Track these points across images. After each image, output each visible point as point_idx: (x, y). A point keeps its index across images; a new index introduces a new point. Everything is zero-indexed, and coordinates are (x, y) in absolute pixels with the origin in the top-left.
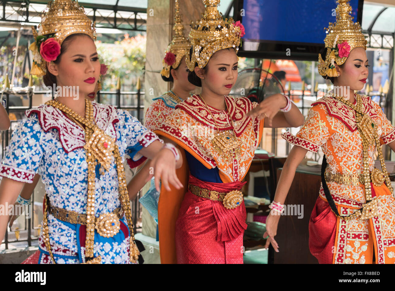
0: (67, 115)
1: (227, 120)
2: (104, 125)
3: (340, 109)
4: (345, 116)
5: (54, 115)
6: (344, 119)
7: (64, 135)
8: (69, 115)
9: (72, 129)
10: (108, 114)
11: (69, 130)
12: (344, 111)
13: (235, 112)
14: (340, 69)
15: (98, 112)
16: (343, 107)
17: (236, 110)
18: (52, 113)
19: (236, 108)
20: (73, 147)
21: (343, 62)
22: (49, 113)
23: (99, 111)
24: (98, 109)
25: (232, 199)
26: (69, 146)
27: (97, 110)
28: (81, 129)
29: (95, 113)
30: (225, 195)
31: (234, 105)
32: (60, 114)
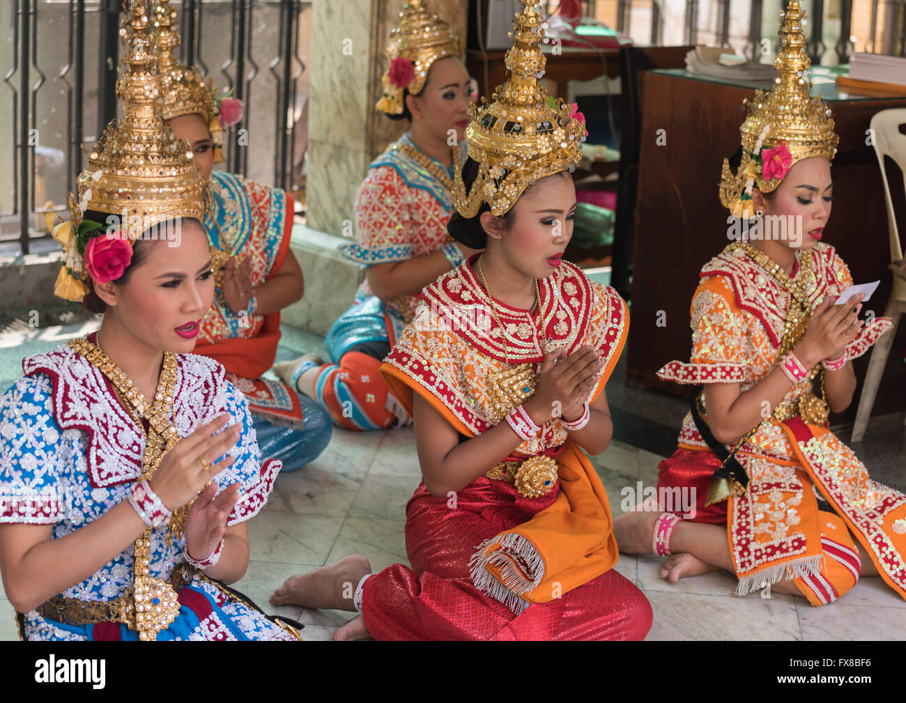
0: (115, 389)
1: (535, 339)
2: (191, 424)
3: (762, 290)
4: (769, 308)
5: (87, 387)
6: (767, 314)
7: (98, 447)
8: (119, 390)
9: (118, 428)
10: (206, 396)
11: (113, 430)
12: (769, 296)
13: (555, 315)
14: (764, 202)
15: (185, 386)
16: (770, 284)
17: (558, 309)
18: (84, 380)
19: (559, 303)
20: (111, 480)
21: (773, 186)
22: (77, 379)
23: (189, 385)
24: (187, 377)
25: (535, 474)
26: (104, 475)
27: (183, 379)
28: (139, 432)
29: (178, 387)
30: (520, 466)
31: (557, 293)
32: (100, 387)
